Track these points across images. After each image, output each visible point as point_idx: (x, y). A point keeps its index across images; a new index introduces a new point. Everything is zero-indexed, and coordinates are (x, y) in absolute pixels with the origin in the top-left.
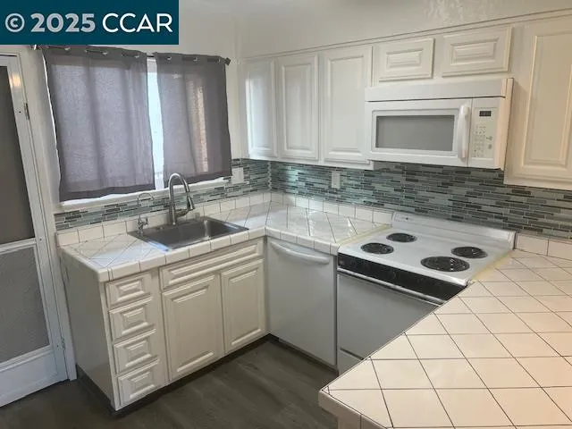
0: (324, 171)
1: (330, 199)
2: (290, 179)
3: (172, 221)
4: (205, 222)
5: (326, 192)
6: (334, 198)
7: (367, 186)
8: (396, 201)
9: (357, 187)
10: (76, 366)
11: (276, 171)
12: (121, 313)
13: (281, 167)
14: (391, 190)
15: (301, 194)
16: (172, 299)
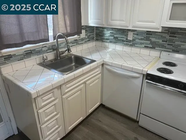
0: (124, 32)
1: (127, 45)
2: (105, 36)
3: (58, 57)
4: (73, 57)
5: (125, 41)
6: (128, 44)
7: (147, 39)
8: (162, 46)
9: (142, 39)
10: (18, 128)
11: (98, 31)
12: (44, 111)
13: (101, 29)
14: (161, 41)
15: (111, 42)
16: (67, 99)
